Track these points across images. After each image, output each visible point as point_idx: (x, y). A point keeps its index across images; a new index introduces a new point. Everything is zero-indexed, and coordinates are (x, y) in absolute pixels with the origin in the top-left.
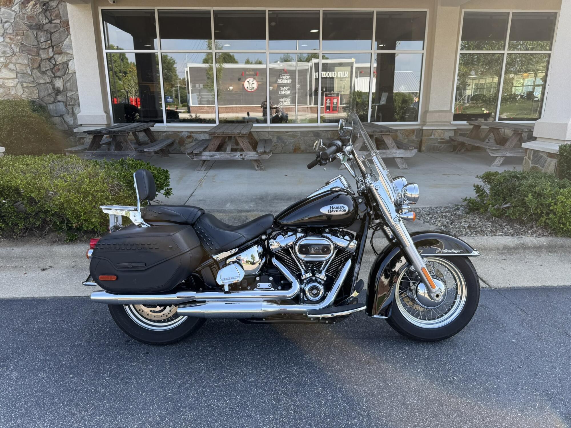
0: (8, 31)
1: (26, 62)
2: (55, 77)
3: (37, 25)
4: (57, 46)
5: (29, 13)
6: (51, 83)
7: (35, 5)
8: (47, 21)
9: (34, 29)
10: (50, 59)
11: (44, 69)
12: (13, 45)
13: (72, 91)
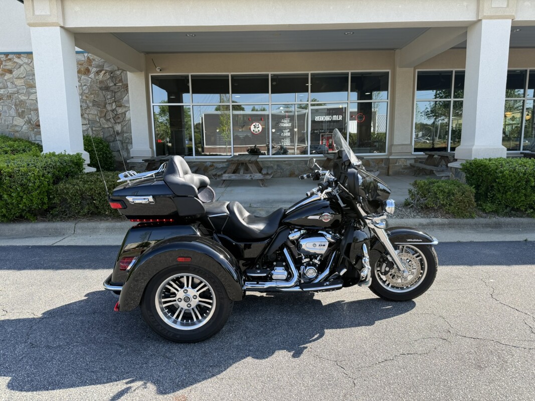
0: (85, 92)
1: (96, 113)
2: (116, 123)
3: (105, 87)
4: (119, 101)
5: (101, 79)
6: (112, 127)
7: (105, 74)
8: (113, 84)
9: (103, 90)
10: (113, 111)
11: (109, 118)
12: (88, 101)
13: (127, 133)
